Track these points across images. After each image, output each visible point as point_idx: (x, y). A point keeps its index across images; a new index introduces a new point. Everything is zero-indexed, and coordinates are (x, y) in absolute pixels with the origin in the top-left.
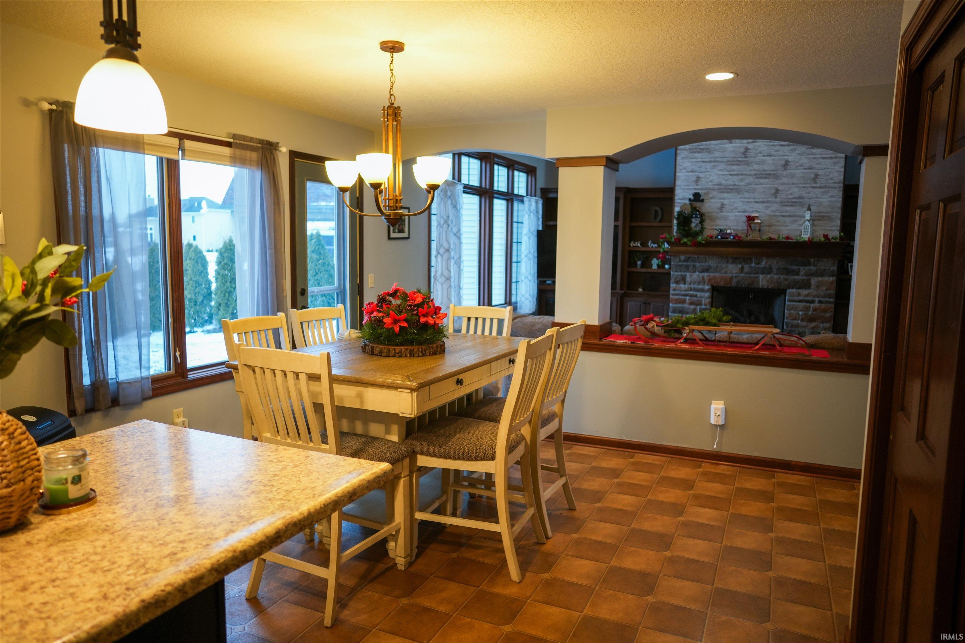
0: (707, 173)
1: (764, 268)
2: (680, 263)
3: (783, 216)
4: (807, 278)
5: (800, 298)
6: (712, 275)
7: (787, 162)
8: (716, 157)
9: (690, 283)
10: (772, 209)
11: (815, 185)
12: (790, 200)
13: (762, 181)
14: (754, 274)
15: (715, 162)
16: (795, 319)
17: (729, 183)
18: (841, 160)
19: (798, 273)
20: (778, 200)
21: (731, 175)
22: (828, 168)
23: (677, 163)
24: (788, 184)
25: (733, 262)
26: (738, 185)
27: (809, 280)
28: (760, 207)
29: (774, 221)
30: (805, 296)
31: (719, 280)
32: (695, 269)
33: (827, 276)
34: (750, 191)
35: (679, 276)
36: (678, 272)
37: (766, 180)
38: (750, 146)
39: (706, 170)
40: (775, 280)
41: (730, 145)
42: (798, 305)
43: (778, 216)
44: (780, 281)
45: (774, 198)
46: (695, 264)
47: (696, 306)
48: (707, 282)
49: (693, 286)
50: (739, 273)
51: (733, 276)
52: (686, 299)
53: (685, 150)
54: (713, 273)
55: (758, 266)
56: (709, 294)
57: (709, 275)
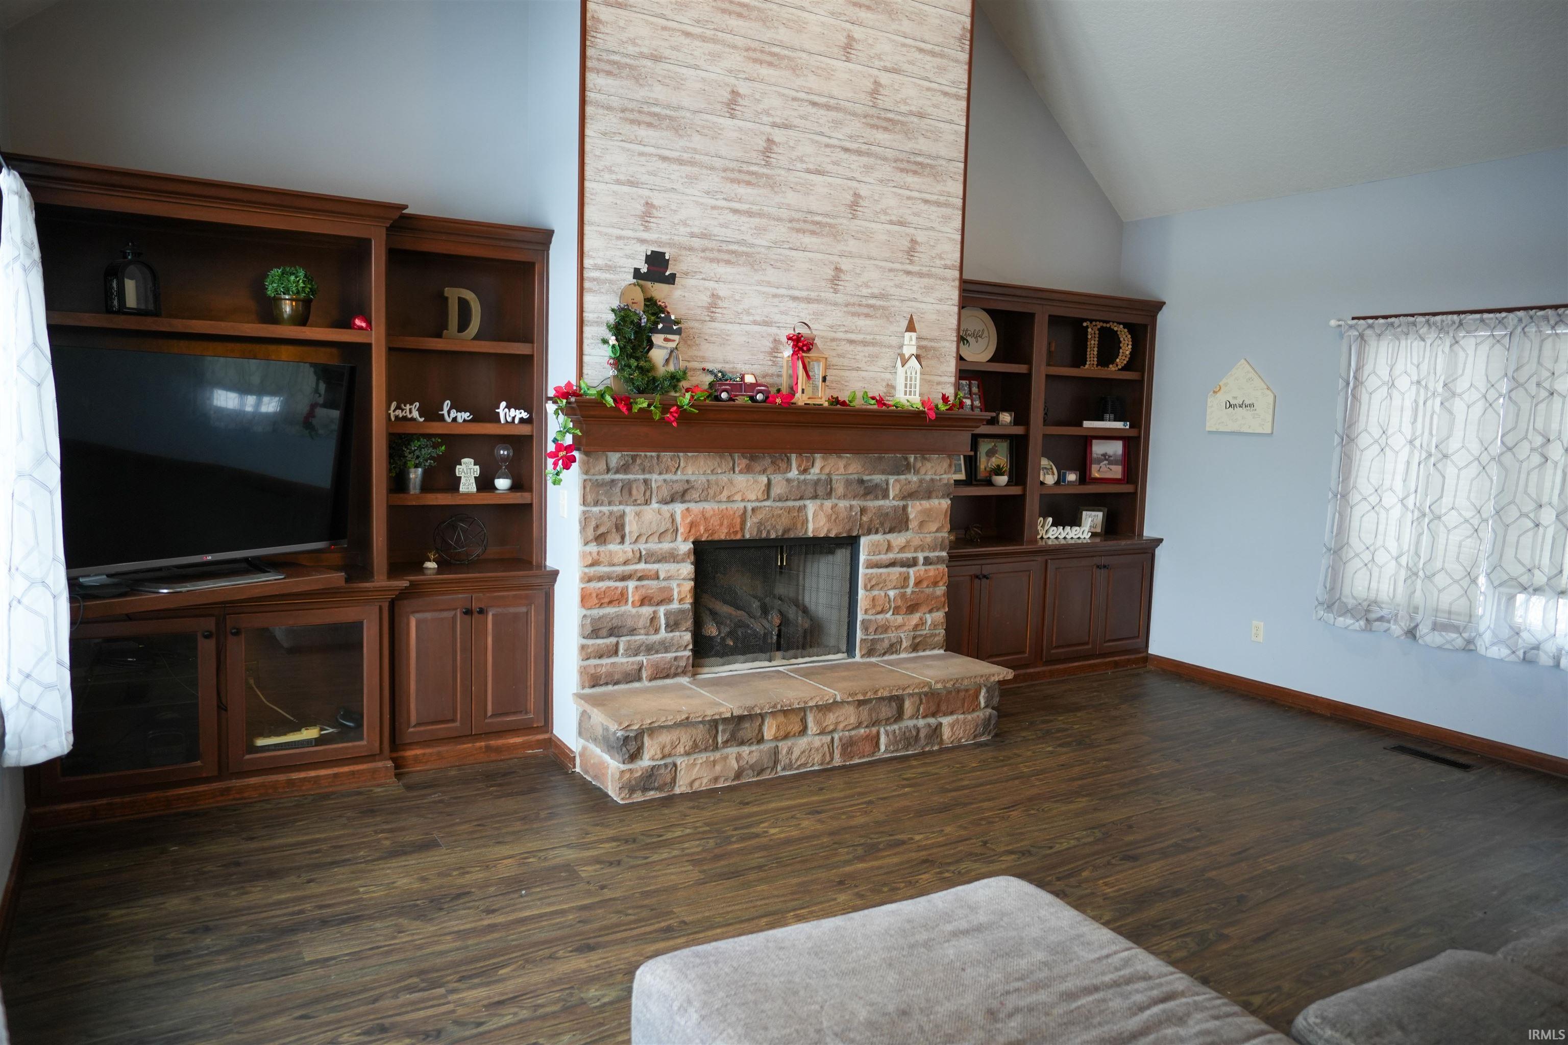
0: (671, 195)
1: (817, 483)
2: (608, 477)
4: (901, 503)
5: (891, 556)
6: (695, 507)
7: (857, 197)
8: (695, 151)
9: (637, 539)
10: (828, 321)
11: (910, 268)
12: (864, 302)
13: (807, 240)
14: (795, 500)
15: (692, 163)
16: (883, 612)
17: (729, 234)
19: (885, 493)
20: (840, 298)
21: (735, 211)
23: (588, 147)
24: (860, 257)
25: (748, 468)
26: (752, 245)
27: (905, 508)
28: (804, 311)
29: (834, 353)
30: (902, 549)
31: (714, 522)
32: (648, 493)
33: (937, 497)
34: (779, 264)
35: (605, 519)
36: (602, 505)
37: (814, 239)
38: (779, 135)
39: (670, 186)
40: (843, 515)
41: (730, 122)
42: (889, 574)
43: (840, 340)
44: (856, 514)
45: (832, 290)
46: (649, 476)
47: (656, 608)
48: (683, 530)
49: (644, 547)
50: (762, 501)
51: (745, 507)
52: (628, 588)
53: (609, 108)
54: (698, 502)
55: (802, 477)
56: (692, 566)
57: (687, 510)
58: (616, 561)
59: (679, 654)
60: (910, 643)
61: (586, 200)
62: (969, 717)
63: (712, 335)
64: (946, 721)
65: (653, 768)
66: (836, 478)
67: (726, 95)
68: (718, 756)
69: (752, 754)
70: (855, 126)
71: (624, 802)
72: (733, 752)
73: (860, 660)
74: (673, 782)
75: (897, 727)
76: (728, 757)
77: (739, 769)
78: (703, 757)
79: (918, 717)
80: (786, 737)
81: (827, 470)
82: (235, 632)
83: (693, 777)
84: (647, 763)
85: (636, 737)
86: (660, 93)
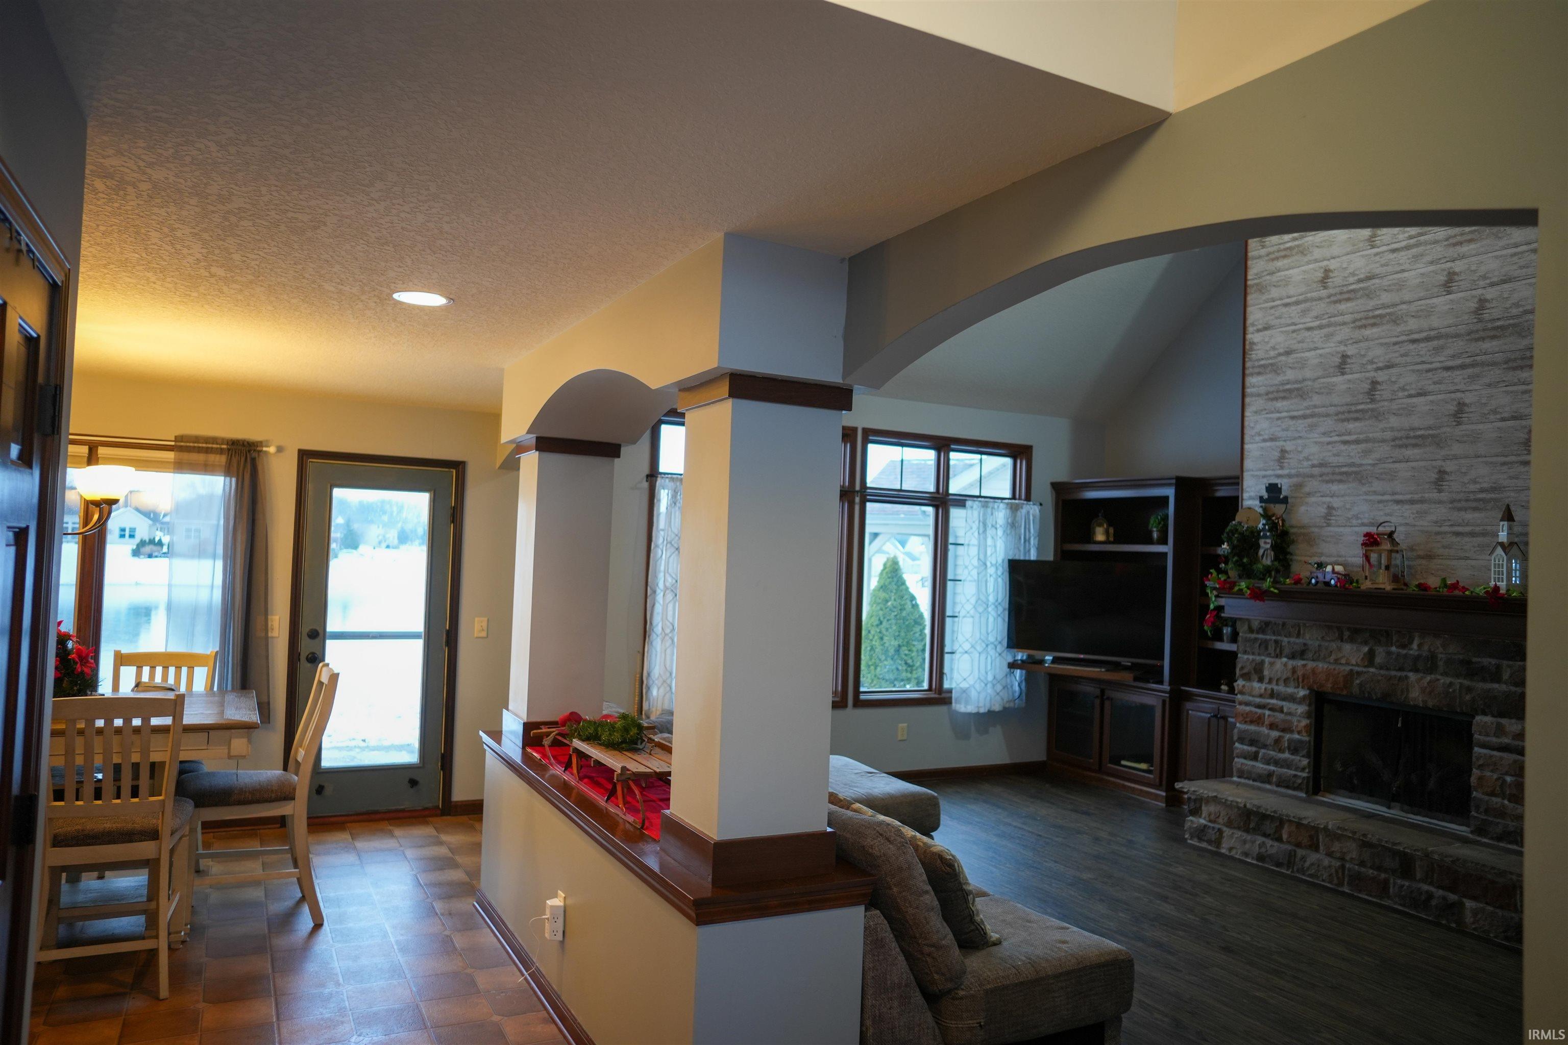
0: (1299, 441)
1: (1417, 658)
2: (1253, 636)
3: (1457, 534)
4: (1516, 689)
5: (1503, 740)
6: (1311, 665)
7: (1461, 405)
8: (1315, 406)
9: (1270, 681)
10: (1433, 517)
12: (1472, 497)
13: (1409, 452)
14: (1395, 670)
15: (1312, 416)
16: (1493, 794)
17: (1341, 460)
19: (1494, 677)
20: (1444, 496)
21: (1346, 442)
23: (1246, 423)
24: (1466, 457)
25: (1352, 640)
26: (1361, 465)
27: (1522, 697)
28: (1408, 511)
29: (1439, 545)
30: (1515, 736)
31: (1322, 677)
32: (1278, 650)
34: (1384, 476)
35: (1248, 664)
36: (1249, 654)
37: (1416, 451)
38: (1381, 376)
39: (1297, 435)
40: (1440, 689)
41: (1341, 378)
42: (1499, 758)
43: (1445, 533)
44: (1454, 691)
45: (1436, 491)
46: (1279, 638)
47: (1281, 734)
48: (1300, 680)
49: (1275, 688)
50: (1365, 667)
51: (1351, 670)
52: (1264, 714)
53: (1259, 395)
54: (1313, 660)
55: (1404, 652)
56: (1307, 708)
57: (1304, 666)
58: (1254, 693)
59: (1299, 774)
61: (1245, 456)
62: (1500, 913)
63: (1328, 536)
64: (1469, 904)
65: (1205, 826)
66: (1440, 656)
67: (1337, 360)
68: (1249, 837)
69: (1273, 847)
70: (1458, 345)
71: (1189, 841)
72: (1260, 839)
73: (1470, 836)
74: (1218, 843)
75: (1407, 884)
76: (1255, 841)
77: (1259, 853)
78: (1238, 833)
79: (1431, 884)
80: (1299, 845)
81: (1426, 648)
82: (1108, 698)
83: (1231, 846)
84: (1202, 821)
85: (1195, 800)
86: (1290, 375)
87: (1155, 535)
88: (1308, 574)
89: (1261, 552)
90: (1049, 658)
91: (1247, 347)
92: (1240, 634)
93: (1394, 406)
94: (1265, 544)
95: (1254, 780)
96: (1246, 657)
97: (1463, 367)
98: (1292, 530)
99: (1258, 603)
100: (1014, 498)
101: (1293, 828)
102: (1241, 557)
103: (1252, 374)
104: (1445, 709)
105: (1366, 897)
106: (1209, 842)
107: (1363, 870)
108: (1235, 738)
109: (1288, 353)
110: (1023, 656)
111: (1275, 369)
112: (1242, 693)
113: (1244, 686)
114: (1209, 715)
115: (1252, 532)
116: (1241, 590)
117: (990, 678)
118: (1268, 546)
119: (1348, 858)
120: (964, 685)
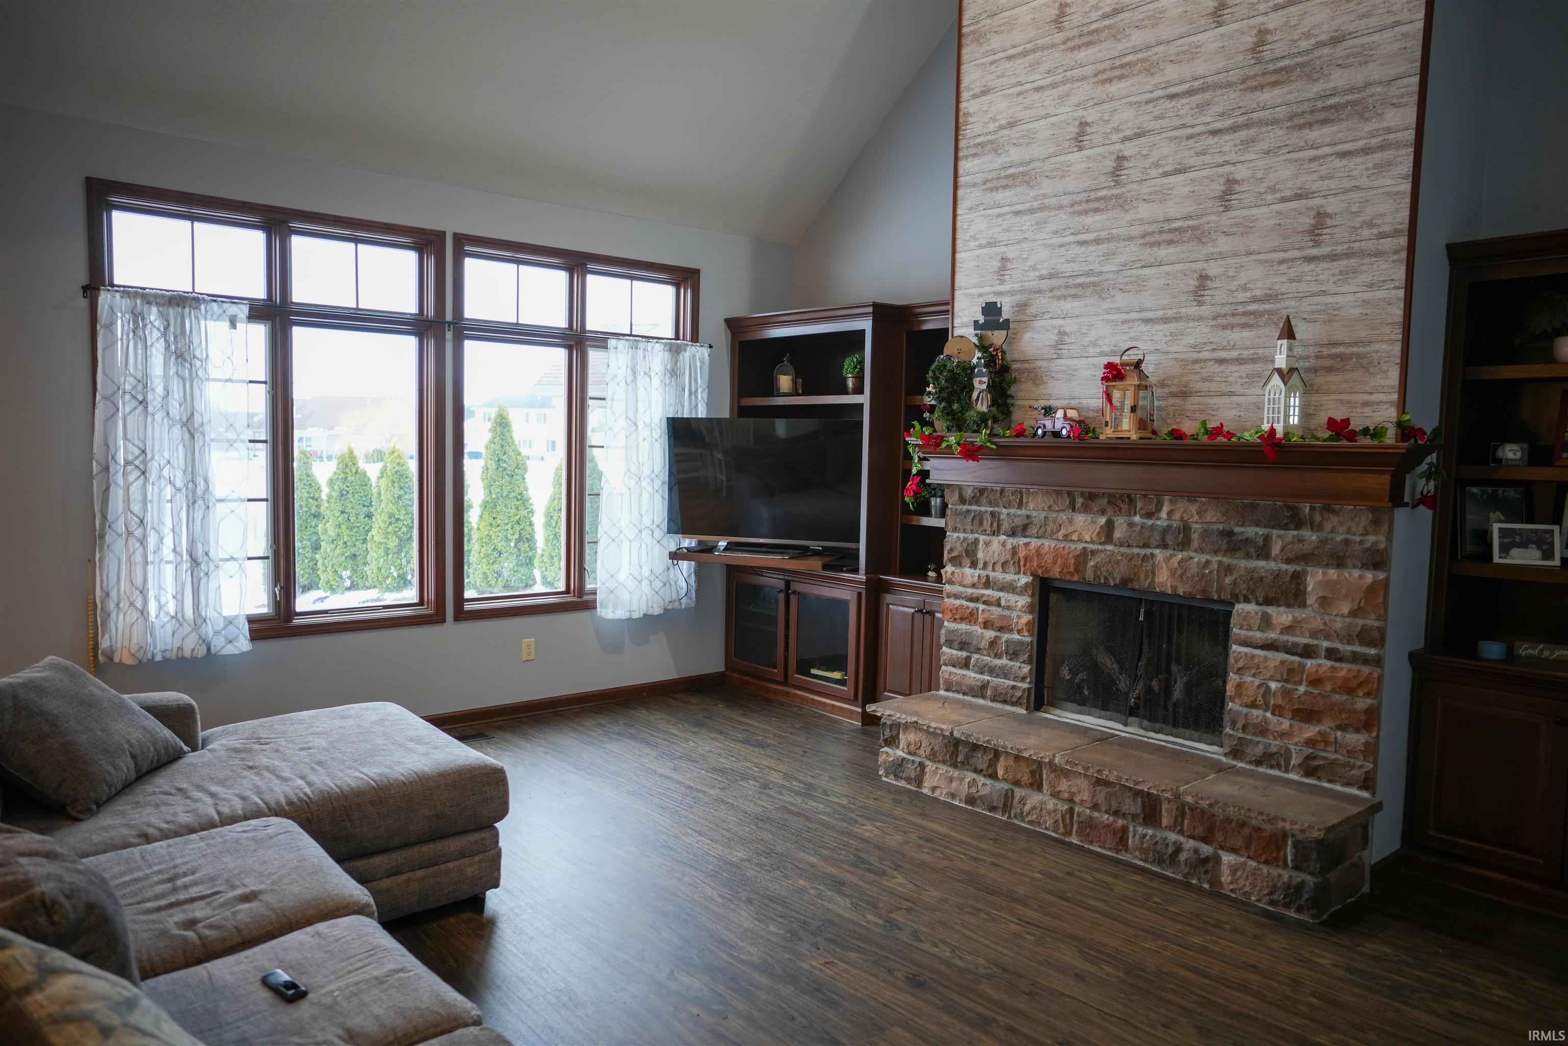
0: (1025, 245)
1: (1166, 530)
2: (965, 507)
4: (1291, 568)
5: (1272, 635)
6: (1035, 543)
7: (1231, 182)
8: (1045, 196)
9: (985, 567)
10: (1190, 340)
11: (1315, 252)
12: (1241, 309)
13: (1163, 252)
14: (1138, 546)
15: (1041, 209)
16: (1253, 705)
17: (1076, 267)
18: (1402, 151)
19: (1263, 552)
20: (1206, 310)
21: (1082, 243)
22: (1357, 188)
23: (959, 224)
24: (1235, 255)
25: (1086, 509)
26: (1100, 273)
27: (1298, 577)
28: (1159, 332)
29: (1197, 378)
30: (1287, 630)
31: (1049, 559)
32: (995, 525)
33: (1354, 567)
34: (1129, 287)
35: (958, 544)
36: (959, 531)
37: (1172, 250)
38: (1129, 149)
39: (1021, 236)
40: (1193, 569)
41: (1078, 155)
42: (1266, 659)
43: (1205, 360)
44: (1211, 572)
45: (1195, 303)
46: (996, 509)
47: (998, 634)
48: (1022, 563)
49: (992, 574)
50: (1101, 544)
51: (1084, 548)
52: (977, 609)
53: (974, 185)
54: (1037, 537)
55: (1150, 522)
56: (1029, 600)
57: (1027, 544)
58: (965, 582)
59: (1019, 684)
60: (1299, 761)
61: (957, 269)
62: (1265, 869)
63: (1058, 372)
64: (1227, 858)
65: (903, 759)
66: (1195, 526)
67: (1074, 130)
68: (956, 774)
69: (986, 786)
70: (1230, 98)
71: (884, 779)
72: (970, 776)
73: (1224, 759)
74: (919, 781)
75: (1150, 832)
76: (964, 778)
77: (968, 794)
78: (943, 769)
79: (1181, 832)
80: (1017, 783)
81: (1177, 516)
82: (794, 592)
83: (935, 784)
84: (900, 753)
85: (891, 726)
86: (1014, 155)
87: (850, 383)
88: (1033, 423)
89: (975, 395)
90: (723, 544)
91: (961, 120)
92: (950, 506)
93: (1145, 189)
94: (980, 384)
95: (964, 694)
96: (956, 535)
97: (1234, 129)
98: (1015, 366)
99: (971, 463)
100: (677, 338)
101: (1011, 762)
102: (950, 403)
103: (966, 157)
104: (1199, 597)
105: (1099, 850)
106: (908, 780)
107: (1096, 814)
108: (942, 640)
109: (1011, 125)
110: (691, 543)
111: (994, 147)
112: (950, 582)
113: (953, 573)
114: (912, 610)
115: (964, 369)
116: (949, 447)
117: (646, 572)
118: (984, 386)
119: (1077, 799)
120: (612, 585)
